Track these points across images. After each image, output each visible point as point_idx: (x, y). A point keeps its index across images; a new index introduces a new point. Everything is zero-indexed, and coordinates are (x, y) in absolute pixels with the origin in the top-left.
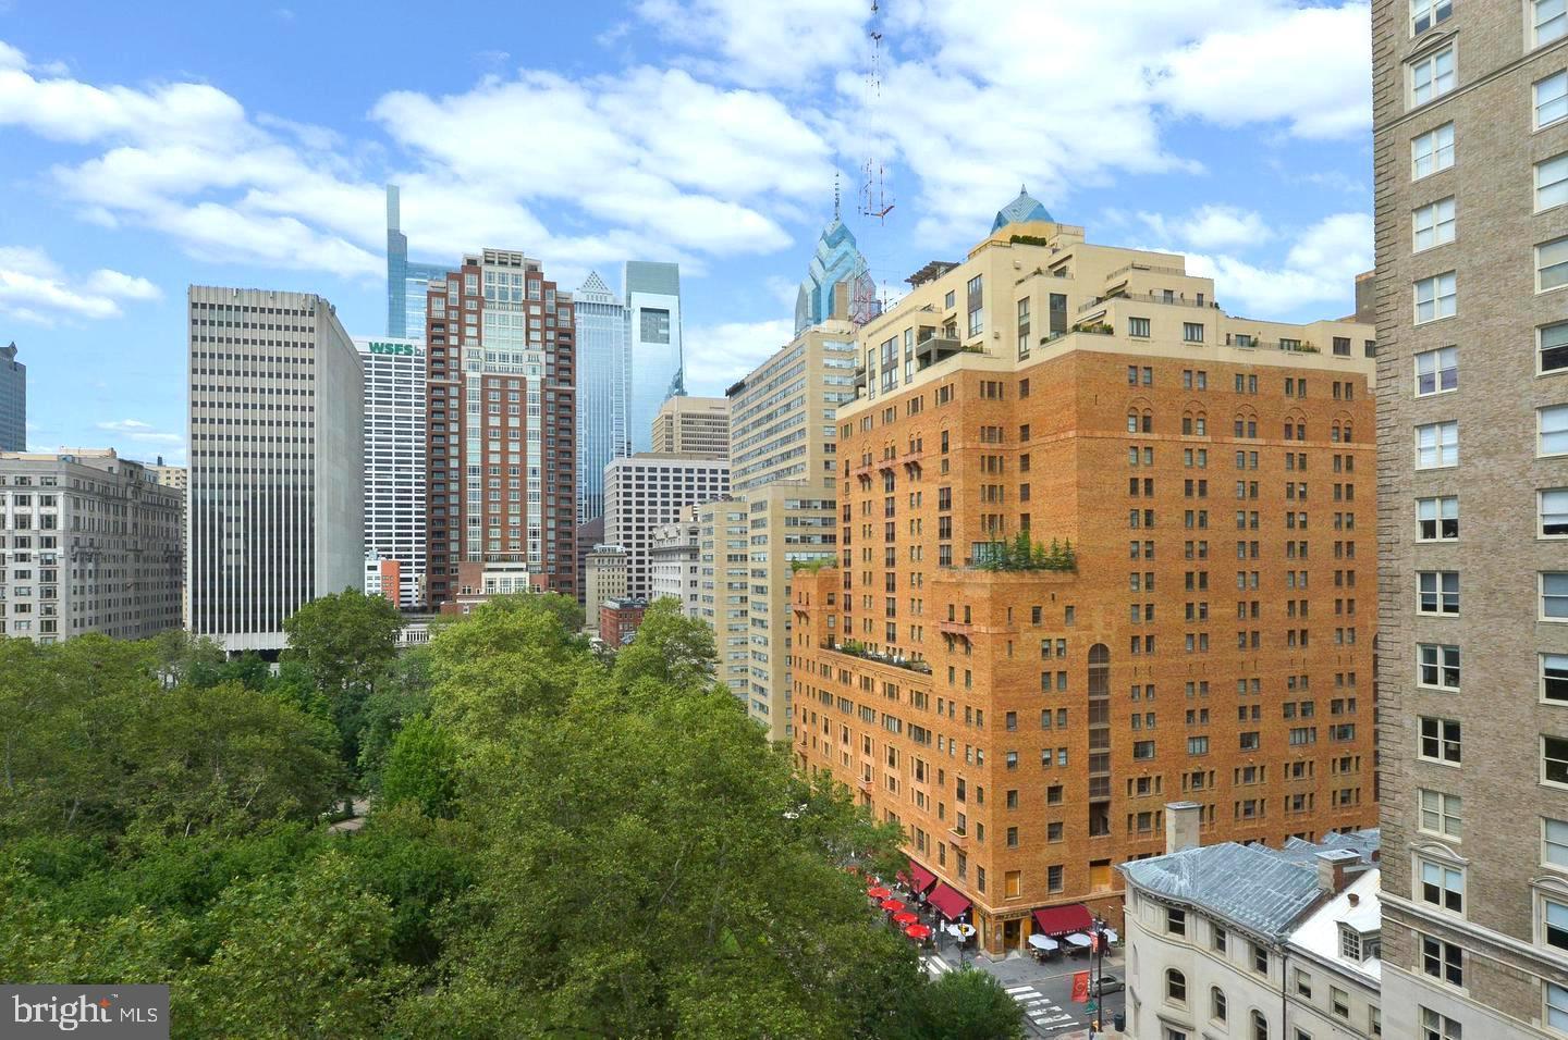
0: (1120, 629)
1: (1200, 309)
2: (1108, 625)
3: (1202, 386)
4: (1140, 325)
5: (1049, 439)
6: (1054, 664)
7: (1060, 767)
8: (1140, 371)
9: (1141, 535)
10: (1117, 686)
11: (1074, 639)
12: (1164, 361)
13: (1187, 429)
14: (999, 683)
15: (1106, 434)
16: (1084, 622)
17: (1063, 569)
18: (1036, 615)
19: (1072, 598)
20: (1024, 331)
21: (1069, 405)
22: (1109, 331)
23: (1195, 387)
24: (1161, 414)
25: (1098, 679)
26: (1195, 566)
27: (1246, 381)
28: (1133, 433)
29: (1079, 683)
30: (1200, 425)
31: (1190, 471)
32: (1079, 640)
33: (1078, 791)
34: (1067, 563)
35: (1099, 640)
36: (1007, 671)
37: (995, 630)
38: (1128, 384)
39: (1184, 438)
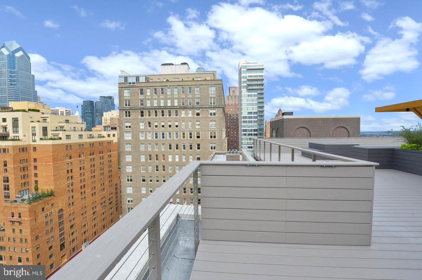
0: (66, 204)
1: (82, 132)
2: (63, 204)
3: (83, 147)
4: (68, 137)
5: (44, 163)
6: (49, 218)
7: (52, 241)
8: (68, 147)
9: (70, 182)
10: (65, 216)
11: (54, 211)
12: (74, 143)
13: (80, 156)
14: (32, 230)
15: (61, 162)
16: (57, 206)
17: (50, 196)
18: (43, 209)
19: (53, 202)
20: (34, 135)
21: (50, 157)
22: (60, 139)
23: (81, 148)
24: (73, 155)
25: (60, 217)
26: (82, 184)
27: (92, 145)
28: (68, 160)
29: (56, 220)
30: (83, 155)
31: (81, 165)
32: (55, 211)
33: (56, 244)
34: (51, 194)
35: (60, 208)
36: (35, 226)
37: (31, 218)
38: (65, 150)
39: (79, 159)
